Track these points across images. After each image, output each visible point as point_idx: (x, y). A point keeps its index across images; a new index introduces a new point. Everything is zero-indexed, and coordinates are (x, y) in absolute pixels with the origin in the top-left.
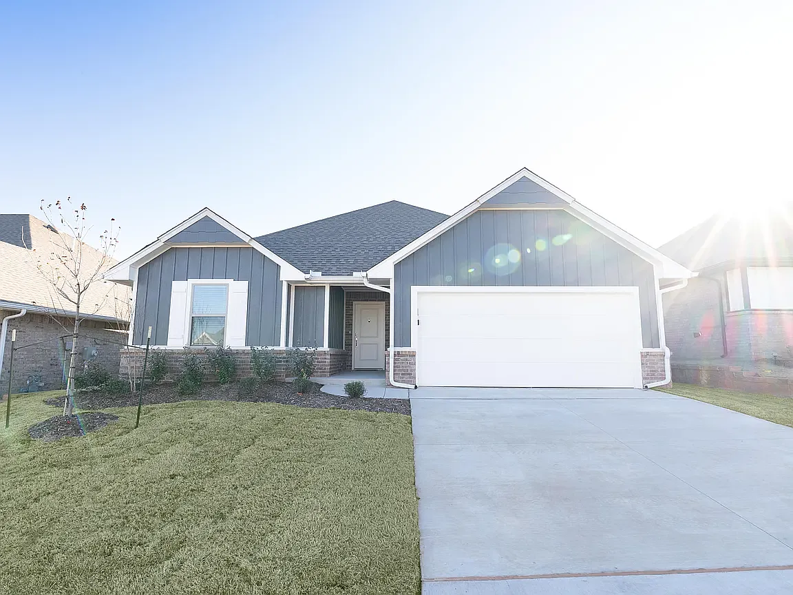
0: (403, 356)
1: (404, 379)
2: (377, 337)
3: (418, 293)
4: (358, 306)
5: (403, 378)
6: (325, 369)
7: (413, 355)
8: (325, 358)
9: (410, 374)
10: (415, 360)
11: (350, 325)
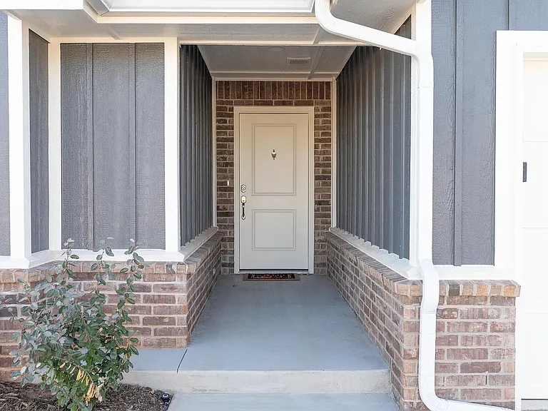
0: (469, 299)
1: (472, 386)
2: (294, 194)
3: (530, 57)
4: (246, 118)
5: (465, 381)
6: (172, 321)
7: (505, 296)
8: (172, 288)
9: (493, 367)
10: (511, 314)
11: (227, 166)
